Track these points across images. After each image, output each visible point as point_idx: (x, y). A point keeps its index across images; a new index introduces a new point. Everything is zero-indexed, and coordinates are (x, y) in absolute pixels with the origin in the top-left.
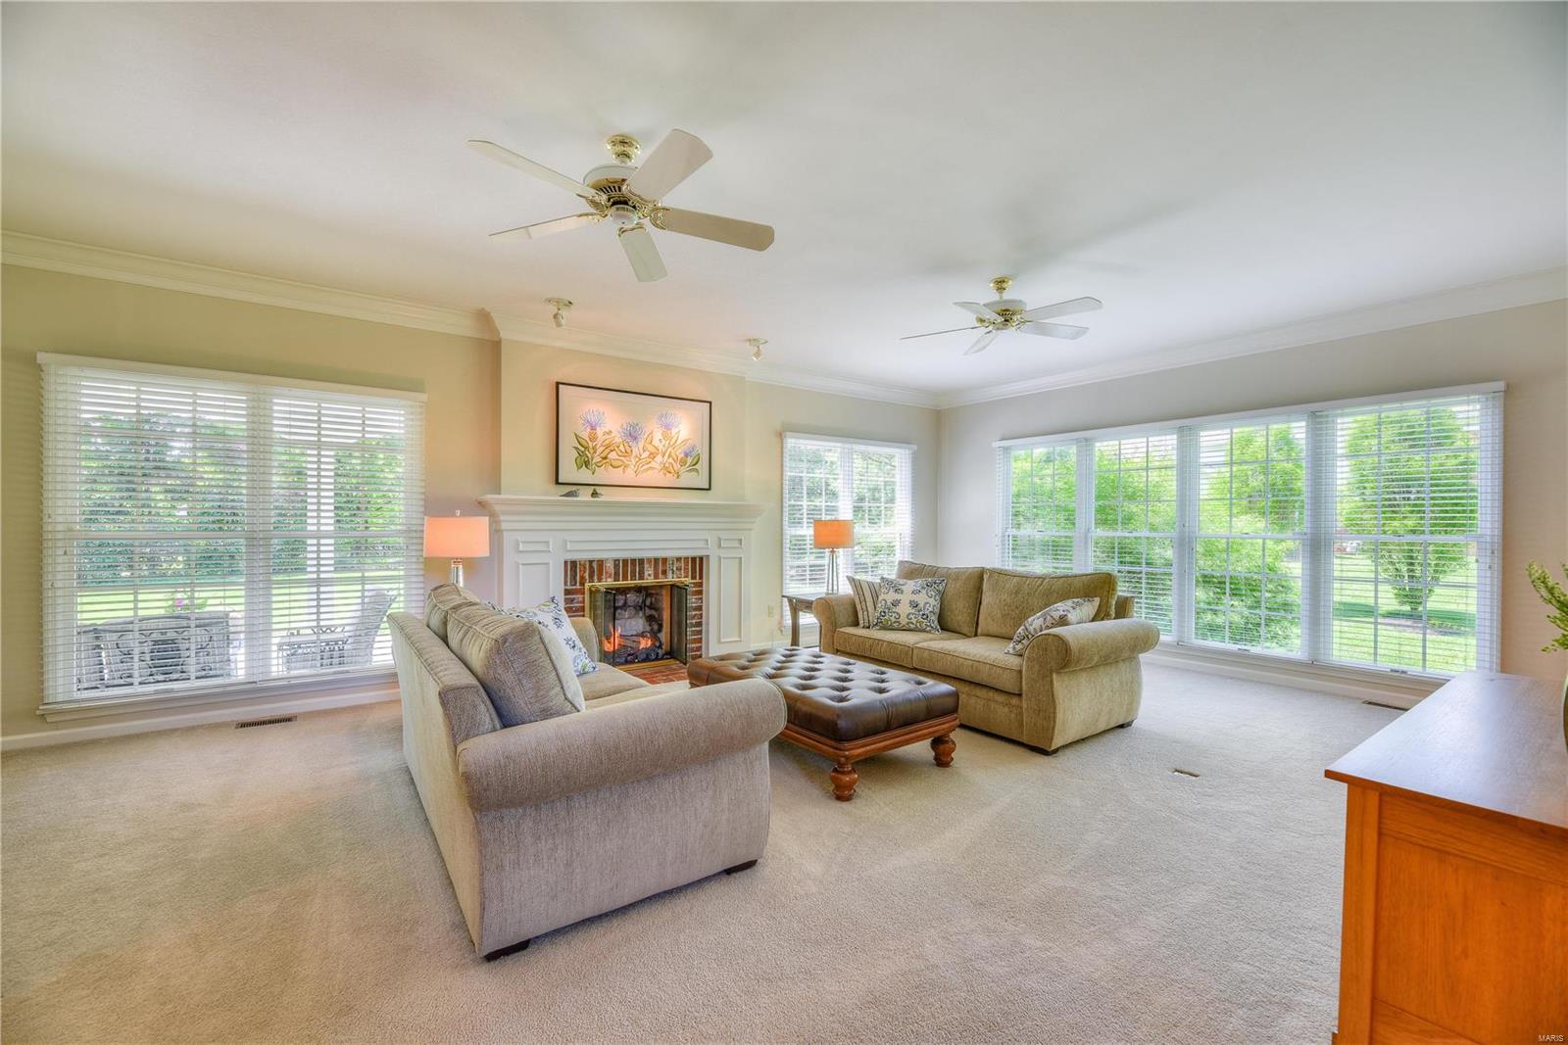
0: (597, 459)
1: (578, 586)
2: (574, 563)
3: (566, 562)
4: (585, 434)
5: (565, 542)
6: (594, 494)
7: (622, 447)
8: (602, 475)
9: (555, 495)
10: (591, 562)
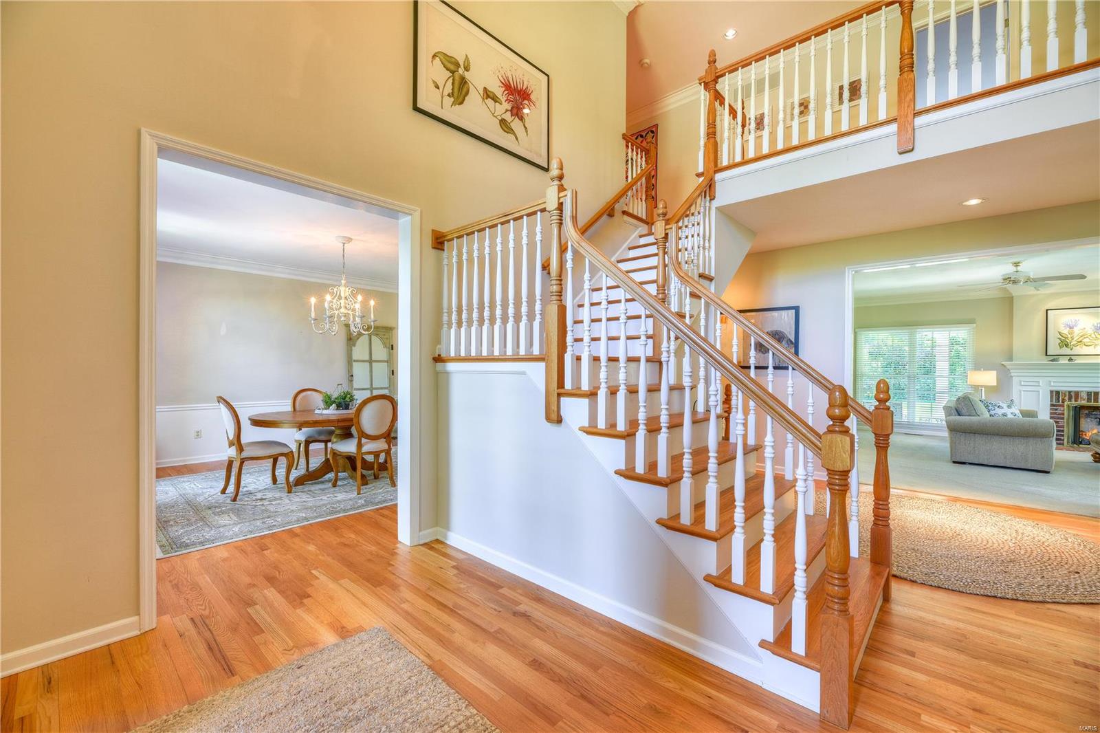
0: (1074, 343)
1: (1060, 403)
2: (1058, 393)
3: (1052, 392)
4: (1066, 331)
5: (1050, 382)
6: (1070, 360)
7: (1093, 336)
8: (1077, 350)
9: (1045, 361)
10: (1070, 392)
